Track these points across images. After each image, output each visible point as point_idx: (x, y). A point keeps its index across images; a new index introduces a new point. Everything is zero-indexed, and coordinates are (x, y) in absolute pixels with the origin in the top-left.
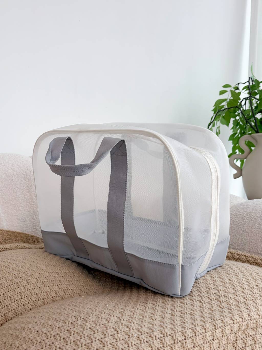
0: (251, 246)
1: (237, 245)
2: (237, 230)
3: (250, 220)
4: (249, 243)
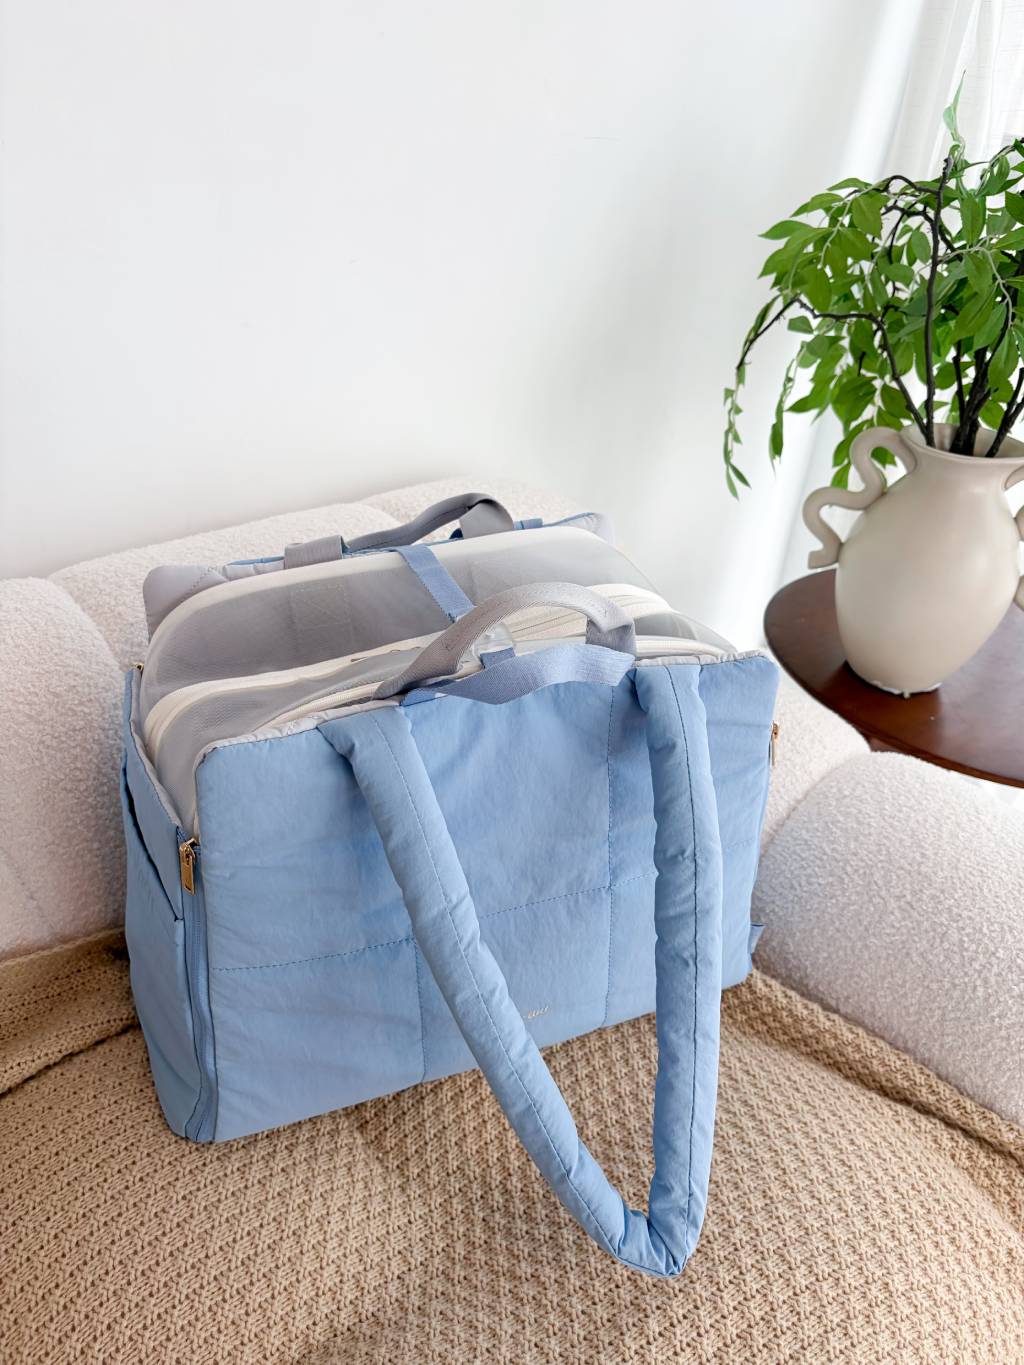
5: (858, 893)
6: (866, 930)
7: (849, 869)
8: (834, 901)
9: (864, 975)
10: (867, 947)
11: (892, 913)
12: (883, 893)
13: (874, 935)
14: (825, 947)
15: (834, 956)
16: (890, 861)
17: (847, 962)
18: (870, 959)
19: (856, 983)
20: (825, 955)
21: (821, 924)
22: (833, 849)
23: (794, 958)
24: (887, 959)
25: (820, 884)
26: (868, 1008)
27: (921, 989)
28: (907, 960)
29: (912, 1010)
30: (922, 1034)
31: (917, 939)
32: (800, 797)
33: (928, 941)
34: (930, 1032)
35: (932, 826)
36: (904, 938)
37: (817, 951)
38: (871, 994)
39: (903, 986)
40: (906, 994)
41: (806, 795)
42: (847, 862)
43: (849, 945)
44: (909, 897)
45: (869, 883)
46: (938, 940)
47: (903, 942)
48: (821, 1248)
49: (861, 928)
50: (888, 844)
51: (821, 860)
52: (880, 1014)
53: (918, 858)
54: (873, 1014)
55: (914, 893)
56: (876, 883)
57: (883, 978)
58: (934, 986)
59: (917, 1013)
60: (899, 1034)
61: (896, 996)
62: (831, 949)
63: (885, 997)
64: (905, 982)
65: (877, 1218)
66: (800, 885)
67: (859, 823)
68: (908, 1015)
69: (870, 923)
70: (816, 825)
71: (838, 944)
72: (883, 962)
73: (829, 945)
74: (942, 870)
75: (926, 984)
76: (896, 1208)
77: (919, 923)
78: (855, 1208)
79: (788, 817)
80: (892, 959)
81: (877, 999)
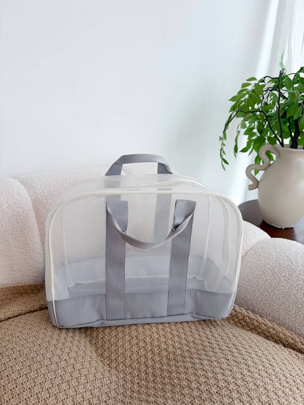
0: (271, 309)
1: (256, 303)
2: (257, 286)
3: (273, 278)
4: (270, 306)
5: (270, 276)
6: (274, 288)
7: (266, 268)
8: (262, 280)
9: (275, 305)
10: (274, 294)
11: (282, 282)
12: (279, 275)
13: (277, 290)
14: (260, 296)
15: (264, 299)
16: (280, 265)
17: (268, 301)
18: (276, 299)
19: (272, 308)
20: (260, 299)
21: (258, 288)
22: (261, 263)
23: (250, 301)
24: (282, 298)
25: (257, 275)
26: (277, 316)
27: (295, 308)
28: (289, 298)
29: (293, 316)
30: (297, 324)
31: (292, 290)
32: (249, 249)
33: (296, 291)
34: (300, 324)
35: (294, 255)
36: (288, 290)
37: (257, 298)
38: (278, 311)
39: (289, 307)
40: (290, 310)
41: (251, 249)
42: (266, 267)
43: (269, 294)
44: (288, 276)
45: (274, 273)
46: (300, 290)
47: (287, 292)
48: (263, 393)
49: (273, 288)
50: (279, 260)
51: (257, 267)
52: (281, 319)
53: (290, 264)
54: (279, 319)
55: (289, 275)
56: (276, 273)
57: (281, 305)
58: (300, 306)
59: (295, 317)
60: (289, 326)
61: (287, 311)
62: (262, 297)
63: (283, 312)
64: (289, 306)
65: (284, 383)
66: (250, 276)
67: (269, 255)
68: (292, 318)
69: (275, 286)
70: (255, 256)
71: (264, 294)
72: (281, 299)
73: (261, 295)
74: (299, 267)
75: (297, 306)
76: (291, 381)
77: (292, 285)
78: (276, 380)
79: (245, 255)
80: (284, 298)
81: (280, 313)
